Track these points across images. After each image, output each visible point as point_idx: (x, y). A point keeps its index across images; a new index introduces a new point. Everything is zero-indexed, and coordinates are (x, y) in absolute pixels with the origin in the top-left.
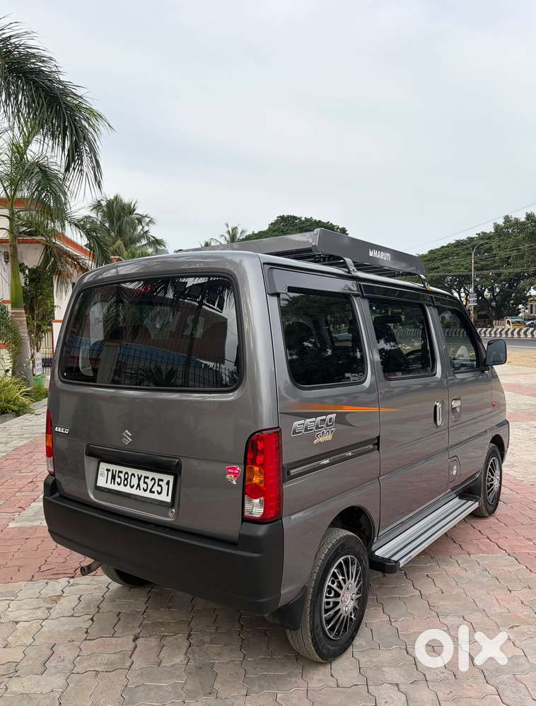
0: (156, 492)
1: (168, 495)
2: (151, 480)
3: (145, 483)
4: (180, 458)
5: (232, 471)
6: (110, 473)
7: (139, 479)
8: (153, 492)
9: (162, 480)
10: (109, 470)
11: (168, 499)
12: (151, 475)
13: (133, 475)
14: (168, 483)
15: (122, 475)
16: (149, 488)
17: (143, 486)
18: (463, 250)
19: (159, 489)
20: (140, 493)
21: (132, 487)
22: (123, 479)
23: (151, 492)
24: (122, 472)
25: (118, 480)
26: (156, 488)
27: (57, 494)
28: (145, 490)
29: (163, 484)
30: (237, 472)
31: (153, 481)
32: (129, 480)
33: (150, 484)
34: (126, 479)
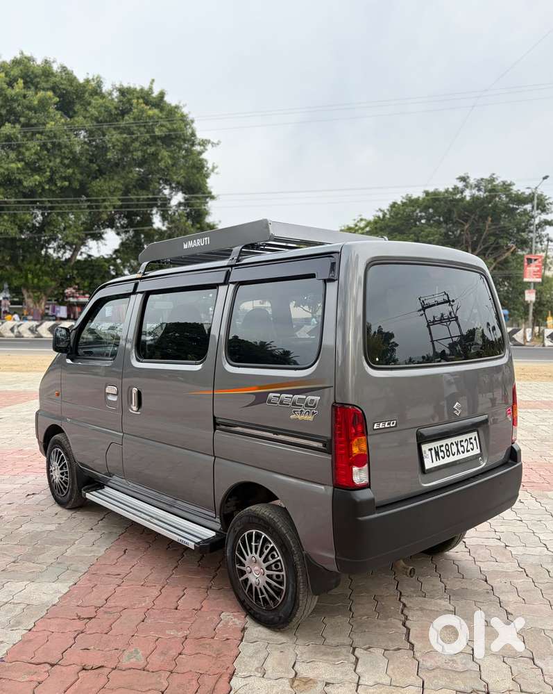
1: (478, 448)
2: (465, 442)
3: (462, 446)
6: (433, 452)
8: (469, 451)
9: (471, 438)
11: (479, 451)
12: (463, 437)
13: (452, 443)
14: (475, 439)
15: (443, 449)
16: (465, 449)
17: (461, 449)
19: (472, 446)
20: (462, 456)
21: (453, 455)
22: (445, 451)
23: (468, 451)
24: (442, 446)
25: (441, 454)
26: (470, 446)
28: (463, 452)
29: (473, 441)
32: (450, 450)
33: (465, 445)
34: (447, 450)
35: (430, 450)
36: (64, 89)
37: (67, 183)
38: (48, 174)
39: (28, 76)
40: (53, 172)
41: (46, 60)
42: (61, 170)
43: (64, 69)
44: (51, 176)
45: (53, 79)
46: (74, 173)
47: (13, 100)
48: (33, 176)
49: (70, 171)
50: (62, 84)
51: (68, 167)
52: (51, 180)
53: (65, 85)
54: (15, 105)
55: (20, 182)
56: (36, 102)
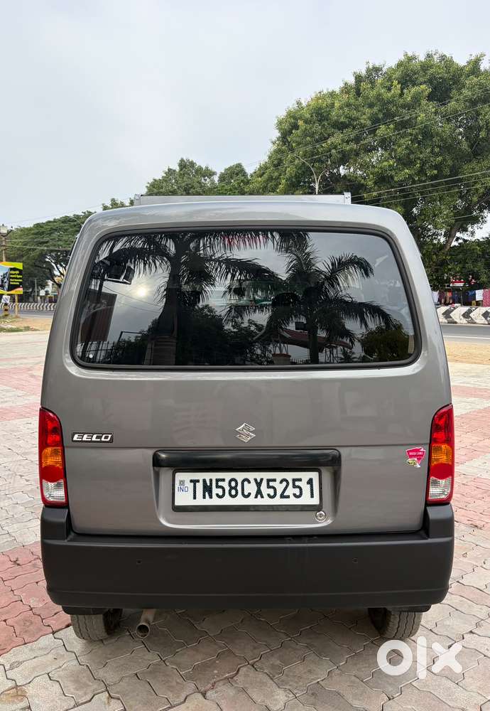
0: (292, 496)
1: (312, 496)
2: (281, 482)
3: (270, 487)
4: (337, 448)
5: (415, 454)
6: (200, 486)
7: (259, 484)
8: (288, 497)
9: (300, 480)
10: (198, 481)
11: (316, 501)
12: (279, 476)
13: (246, 480)
16: (279, 493)
17: (267, 491)
18: (71, 227)
19: (297, 491)
20: (264, 501)
21: (246, 496)
22: (227, 489)
23: (282, 496)
24: (223, 480)
25: (215, 491)
26: (290, 491)
27: (73, 534)
28: (272, 496)
29: (303, 484)
30: (420, 453)
31: (285, 483)
32: (239, 488)
33: (280, 488)
34: (233, 488)
35: (195, 482)
36: (440, 78)
37: (436, 172)
38: (418, 165)
39: (408, 75)
40: (423, 164)
41: (428, 54)
42: (432, 159)
43: (443, 57)
44: (421, 167)
45: (431, 71)
46: (444, 160)
47: (389, 102)
48: (403, 170)
49: (440, 159)
50: (438, 74)
51: (437, 155)
52: (421, 171)
53: (442, 73)
54: (390, 106)
55: (392, 177)
56: (409, 99)
